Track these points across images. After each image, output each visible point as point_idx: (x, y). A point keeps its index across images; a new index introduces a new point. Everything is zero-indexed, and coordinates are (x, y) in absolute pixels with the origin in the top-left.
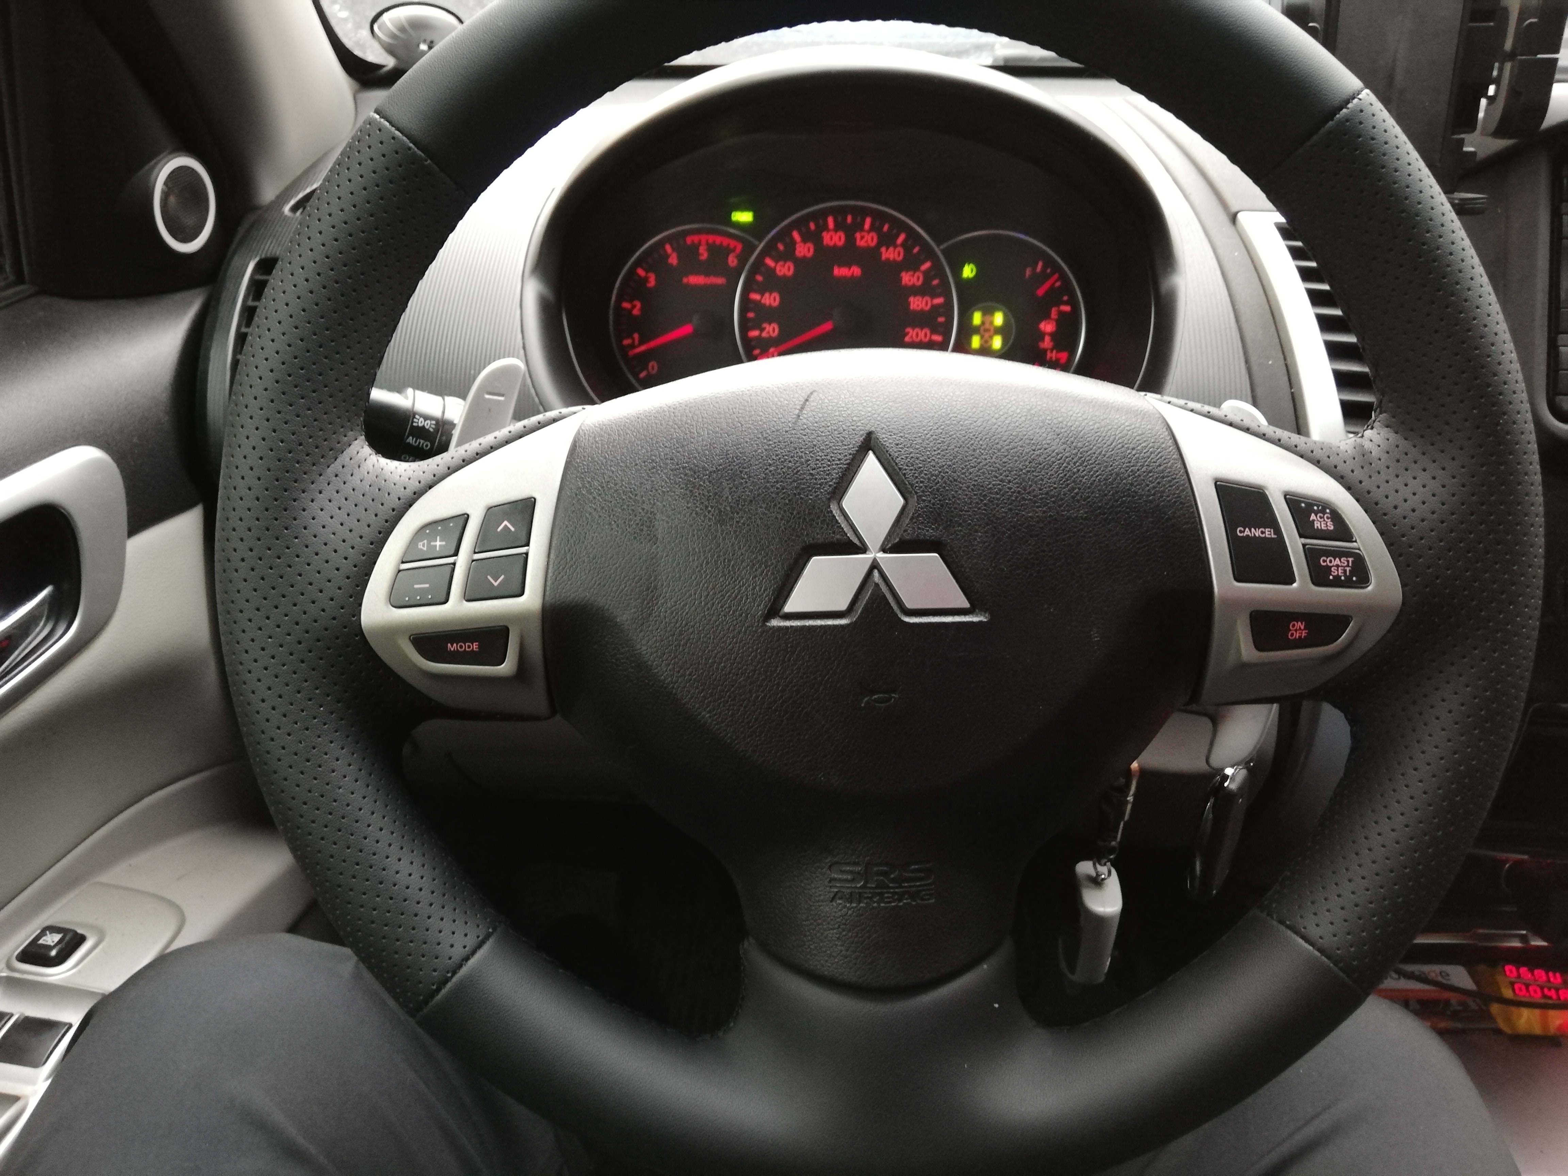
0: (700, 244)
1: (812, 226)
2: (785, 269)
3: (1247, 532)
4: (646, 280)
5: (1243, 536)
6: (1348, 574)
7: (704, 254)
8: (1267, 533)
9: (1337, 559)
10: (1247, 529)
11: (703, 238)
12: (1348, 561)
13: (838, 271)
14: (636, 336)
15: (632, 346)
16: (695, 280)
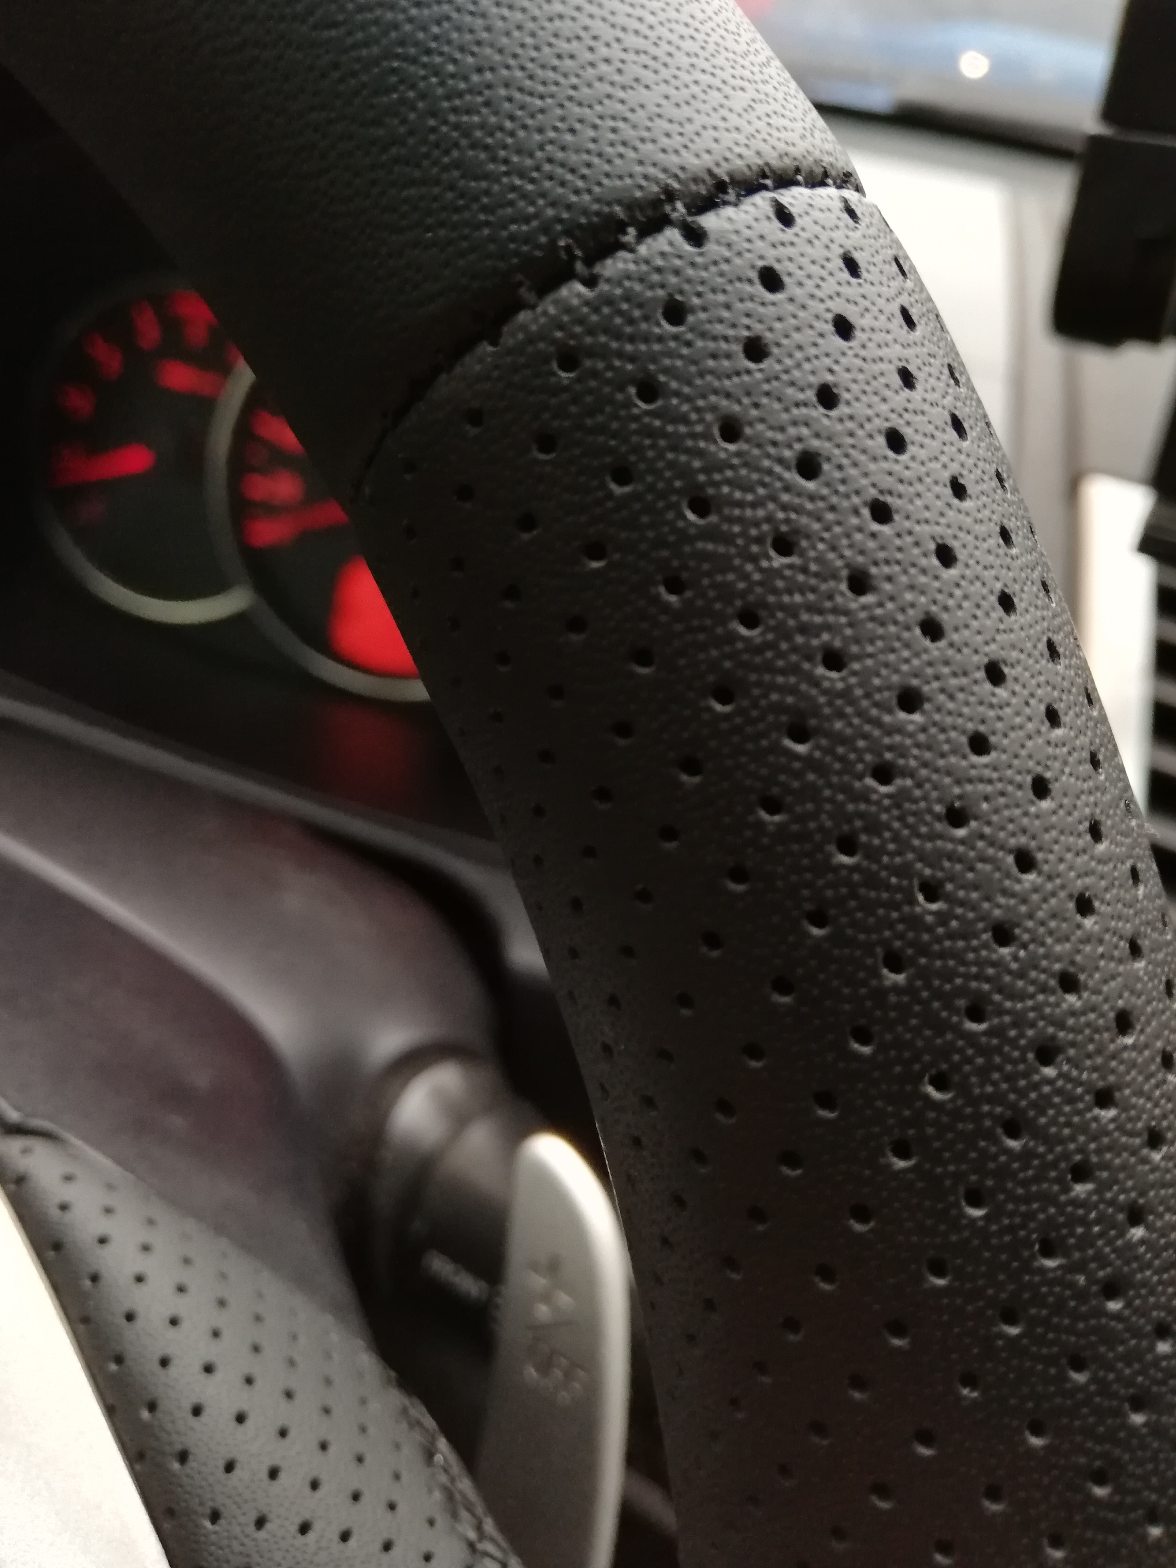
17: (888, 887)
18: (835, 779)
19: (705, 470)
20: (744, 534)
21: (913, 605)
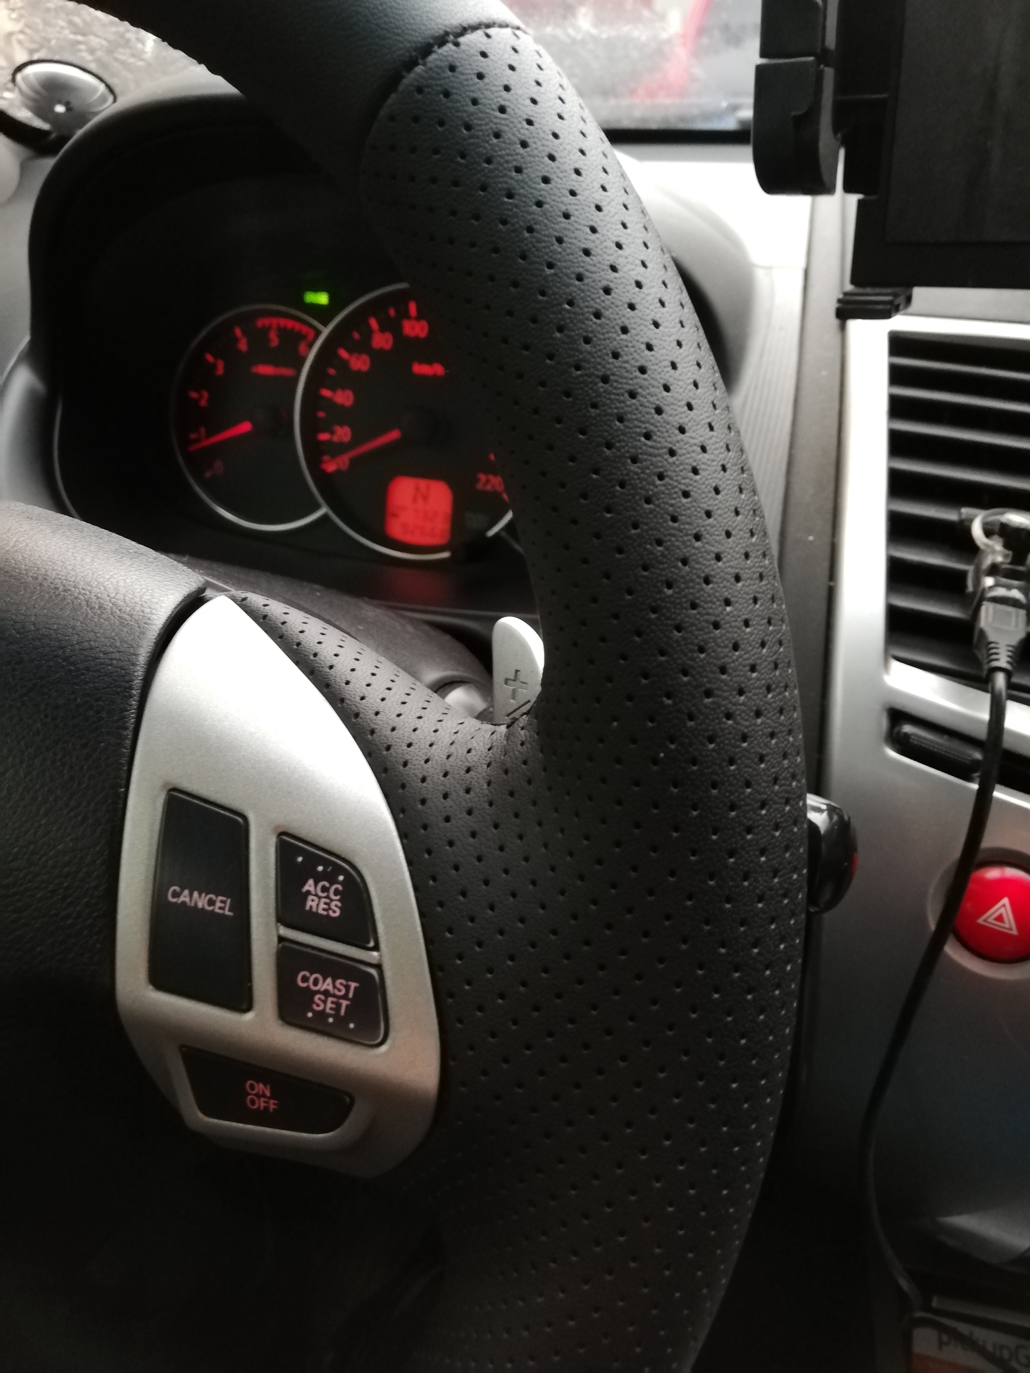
0: (270, 328)
1: (392, 312)
2: (360, 363)
3: (185, 897)
4: (213, 367)
5: (175, 903)
6: (343, 1012)
7: (275, 341)
8: (219, 904)
9: (329, 980)
10: (186, 892)
11: (275, 321)
12: (347, 988)
13: (419, 369)
14: (203, 430)
15: (198, 440)
16: (265, 370)
17: (545, 242)
18: (523, 209)
19: (468, 116)
20: (483, 135)
21: (544, 150)
